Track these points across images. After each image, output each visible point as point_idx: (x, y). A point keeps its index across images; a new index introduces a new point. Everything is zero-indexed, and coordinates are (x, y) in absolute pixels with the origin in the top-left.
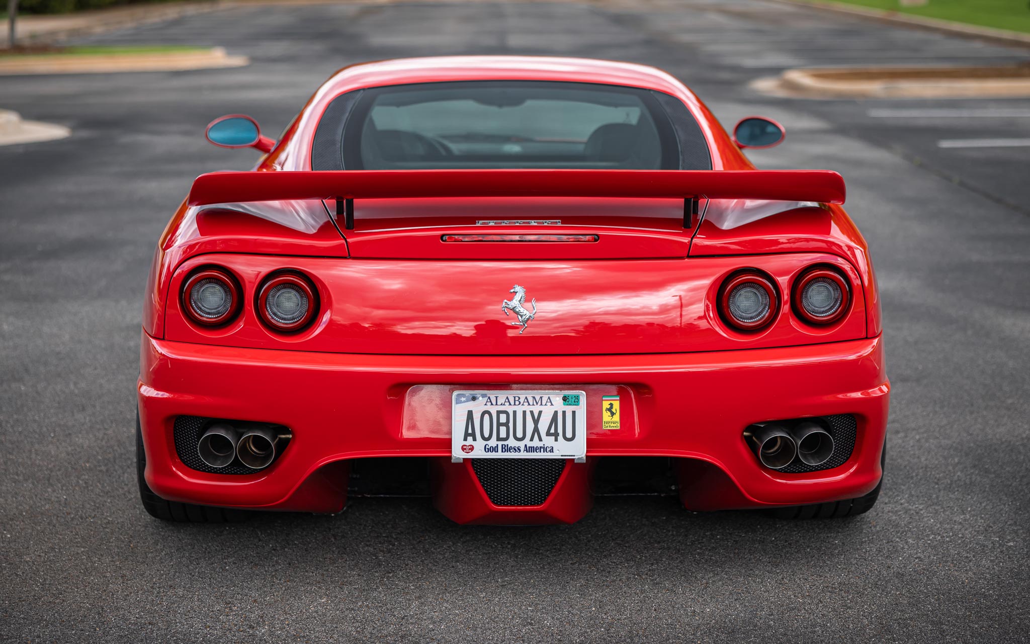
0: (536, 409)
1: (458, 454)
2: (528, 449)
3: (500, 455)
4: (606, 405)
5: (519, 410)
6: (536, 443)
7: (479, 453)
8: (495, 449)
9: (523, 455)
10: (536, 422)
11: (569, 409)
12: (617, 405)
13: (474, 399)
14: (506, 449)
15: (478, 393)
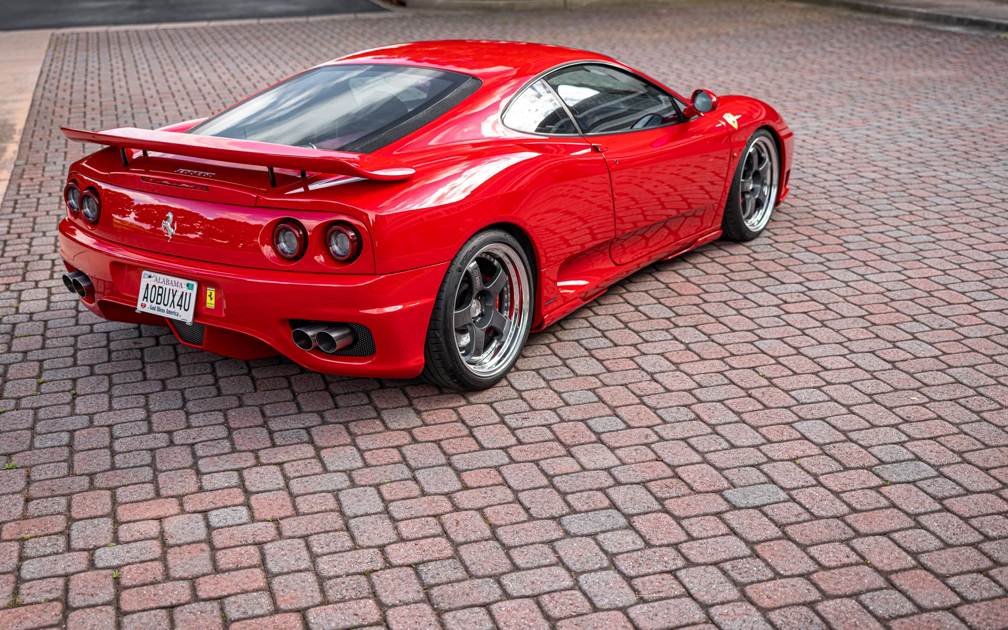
0: (175, 288)
1: (139, 309)
2: (169, 312)
3: (156, 312)
4: (208, 293)
5: (168, 287)
6: (172, 309)
7: (147, 310)
8: (154, 309)
9: (165, 315)
10: (174, 296)
11: (189, 291)
12: (213, 293)
13: (150, 277)
14: (159, 309)
15: (152, 274)
